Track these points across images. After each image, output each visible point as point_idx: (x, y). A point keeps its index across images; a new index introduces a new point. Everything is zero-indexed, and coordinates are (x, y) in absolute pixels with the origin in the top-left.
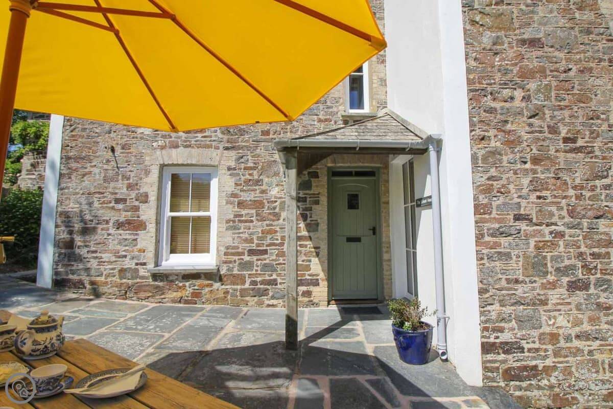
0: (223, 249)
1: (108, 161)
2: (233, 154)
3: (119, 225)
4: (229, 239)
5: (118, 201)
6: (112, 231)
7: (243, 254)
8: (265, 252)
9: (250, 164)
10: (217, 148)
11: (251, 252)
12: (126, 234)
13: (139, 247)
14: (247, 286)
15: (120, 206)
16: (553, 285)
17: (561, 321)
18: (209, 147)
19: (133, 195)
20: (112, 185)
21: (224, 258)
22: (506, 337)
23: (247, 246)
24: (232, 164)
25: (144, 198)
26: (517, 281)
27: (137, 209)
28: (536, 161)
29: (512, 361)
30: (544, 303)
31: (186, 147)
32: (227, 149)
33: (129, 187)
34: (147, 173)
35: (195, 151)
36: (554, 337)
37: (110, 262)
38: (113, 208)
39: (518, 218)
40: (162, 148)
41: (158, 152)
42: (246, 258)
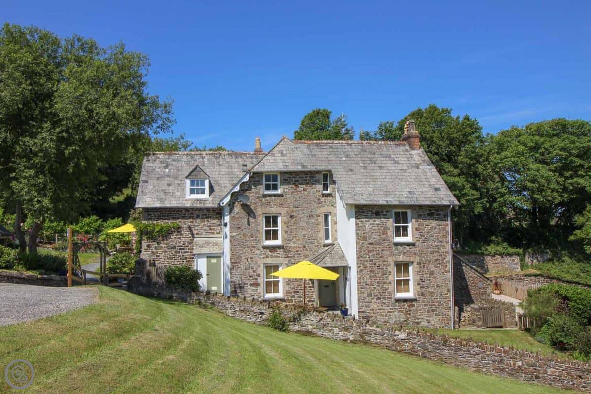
0: (285, 292)
1: (246, 263)
2: (287, 259)
3: (251, 285)
4: (287, 288)
5: (250, 277)
6: (249, 287)
7: (291, 293)
8: (299, 292)
9: (293, 263)
10: (282, 257)
11: (294, 292)
12: (254, 288)
13: (258, 292)
14: (293, 303)
15: (251, 278)
16: (373, 299)
17: (375, 306)
18: (279, 257)
19: (255, 274)
20: (248, 271)
21: (285, 294)
22: (363, 310)
23: (293, 290)
24: (287, 263)
25: (259, 275)
26: (366, 298)
27: (256, 279)
28: (371, 271)
29: (364, 315)
30: (371, 302)
31: (271, 257)
32: (284, 257)
33: (254, 272)
34: (259, 267)
35: (274, 258)
36: (373, 310)
37: (249, 297)
38: (249, 279)
39: (366, 284)
40: (264, 258)
41: (262, 259)
42: (293, 294)
